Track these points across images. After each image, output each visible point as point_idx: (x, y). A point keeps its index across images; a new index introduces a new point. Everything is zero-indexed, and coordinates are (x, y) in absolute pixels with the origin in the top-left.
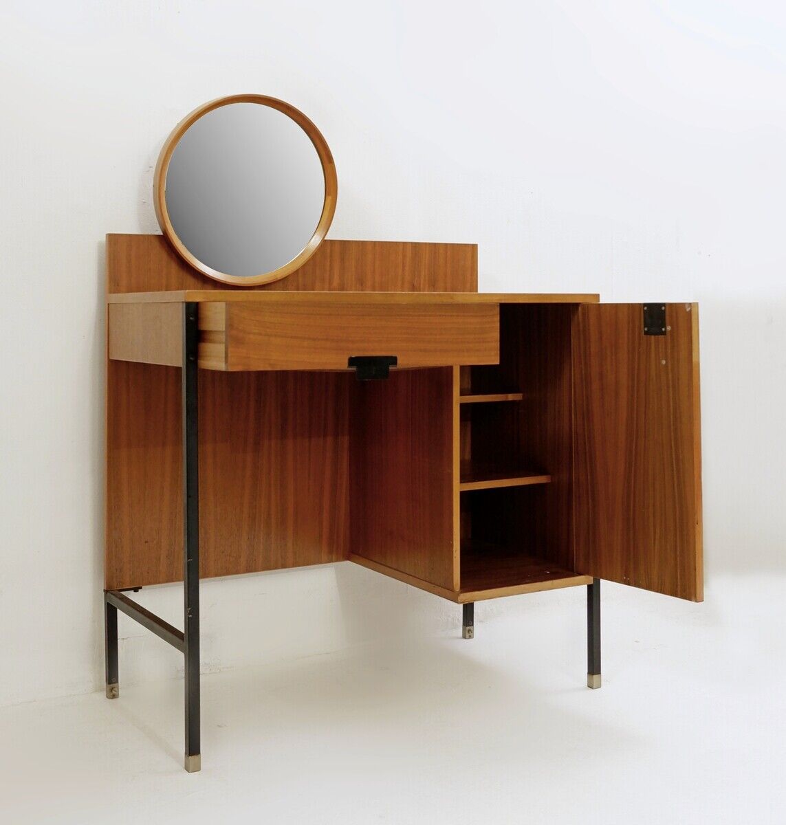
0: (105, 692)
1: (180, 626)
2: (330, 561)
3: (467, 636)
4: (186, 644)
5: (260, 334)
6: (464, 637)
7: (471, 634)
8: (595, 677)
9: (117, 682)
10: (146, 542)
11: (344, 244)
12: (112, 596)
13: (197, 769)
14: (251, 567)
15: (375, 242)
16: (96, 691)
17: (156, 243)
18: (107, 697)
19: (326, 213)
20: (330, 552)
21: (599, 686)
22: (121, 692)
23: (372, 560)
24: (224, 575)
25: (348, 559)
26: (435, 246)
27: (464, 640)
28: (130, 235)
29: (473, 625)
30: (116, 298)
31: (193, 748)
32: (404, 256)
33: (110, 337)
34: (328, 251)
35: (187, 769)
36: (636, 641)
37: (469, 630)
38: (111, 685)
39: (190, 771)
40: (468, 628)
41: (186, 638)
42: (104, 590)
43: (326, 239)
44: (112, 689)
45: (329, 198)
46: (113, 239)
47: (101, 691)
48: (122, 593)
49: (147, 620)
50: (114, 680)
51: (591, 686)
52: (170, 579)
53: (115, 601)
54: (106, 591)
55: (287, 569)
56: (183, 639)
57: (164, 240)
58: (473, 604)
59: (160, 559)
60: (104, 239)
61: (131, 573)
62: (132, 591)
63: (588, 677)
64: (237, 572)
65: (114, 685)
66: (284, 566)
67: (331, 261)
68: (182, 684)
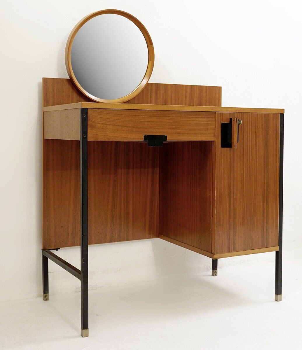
0: (42, 298)
1: (79, 267)
2: (150, 238)
3: (214, 274)
4: (81, 275)
5: (102, 124)
6: (213, 275)
7: (216, 274)
8: (279, 296)
9: (48, 293)
10: (62, 227)
11: (157, 85)
12: (46, 252)
13: (87, 336)
14: (112, 240)
15: (172, 84)
16: (38, 297)
17: (66, 83)
18: (44, 300)
19: (149, 69)
20: (150, 234)
21: (281, 300)
22: (50, 298)
23: (170, 238)
24: (99, 243)
25: (158, 237)
26: (201, 87)
27: (213, 276)
28: (54, 79)
29: (217, 270)
30: (47, 109)
31: (85, 325)
32: (186, 92)
33: (44, 127)
34: (150, 88)
35: (82, 336)
36: (296, 279)
37: (215, 272)
38: (46, 294)
39: (84, 337)
40: (215, 271)
41: (82, 273)
42: (42, 249)
43: (148, 82)
44: (46, 296)
45: (150, 62)
46: (46, 81)
47: (41, 297)
48: (50, 251)
49: (63, 264)
50: (46, 292)
51: (276, 300)
52: (73, 245)
53: (47, 255)
54: (43, 250)
55: (129, 241)
56: (80, 273)
57: (70, 81)
58: (217, 260)
59: (68, 235)
60: (41, 80)
61: (55, 241)
62: (55, 250)
63: (275, 296)
64: (105, 242)
65: (47, 294)
66: (127, 240)
67: (151, 93)
68: (79, 294)
